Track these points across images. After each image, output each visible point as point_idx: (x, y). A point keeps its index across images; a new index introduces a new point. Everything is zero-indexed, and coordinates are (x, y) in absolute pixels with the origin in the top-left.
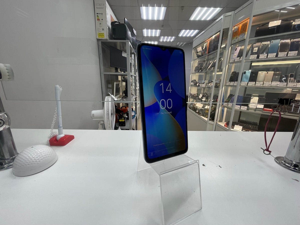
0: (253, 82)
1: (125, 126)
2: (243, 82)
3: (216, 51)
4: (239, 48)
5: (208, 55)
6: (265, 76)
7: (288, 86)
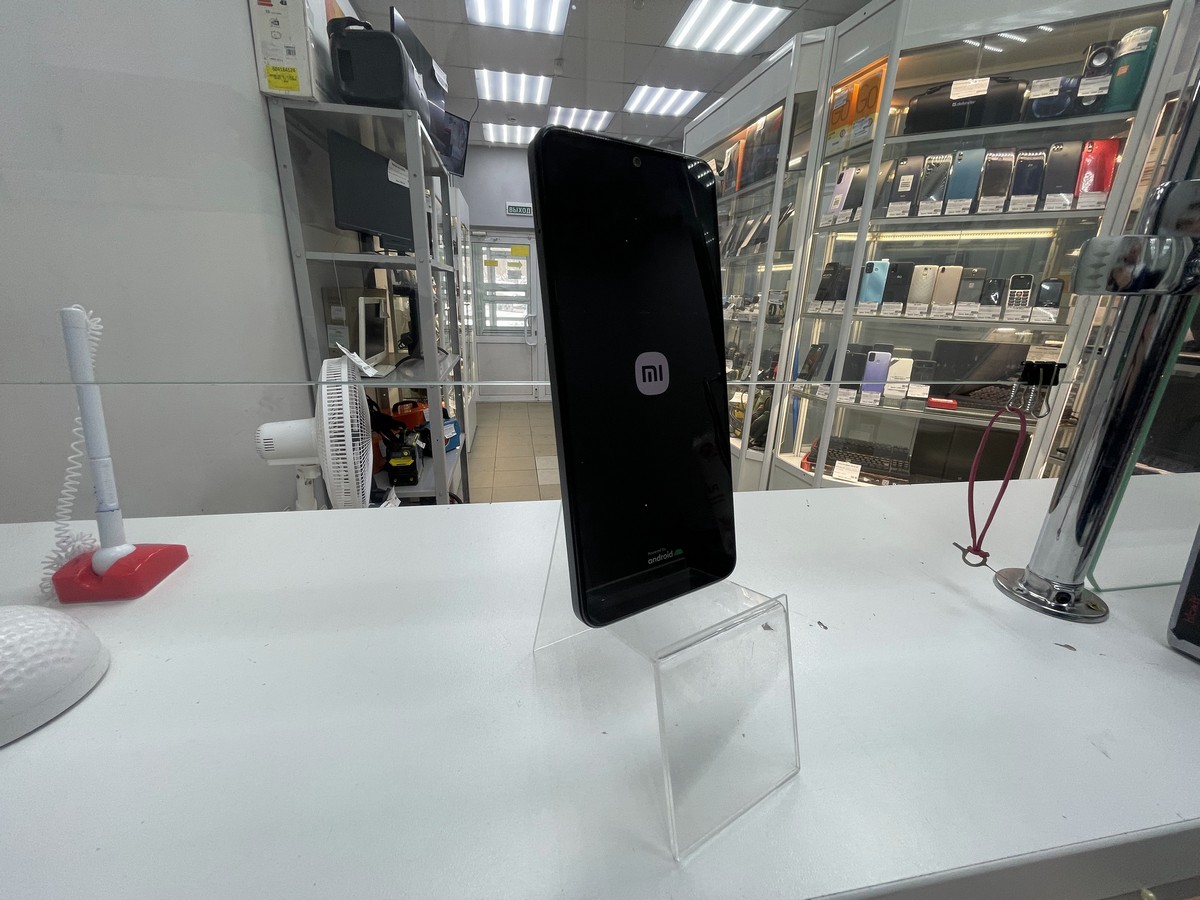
0: (896, 304)
1: (415, 482)
2: (865, 301)
3: (769, 181)
4: (850, 174)
5: (741, 196)
6: (935, 283)
7: (1005, 319)
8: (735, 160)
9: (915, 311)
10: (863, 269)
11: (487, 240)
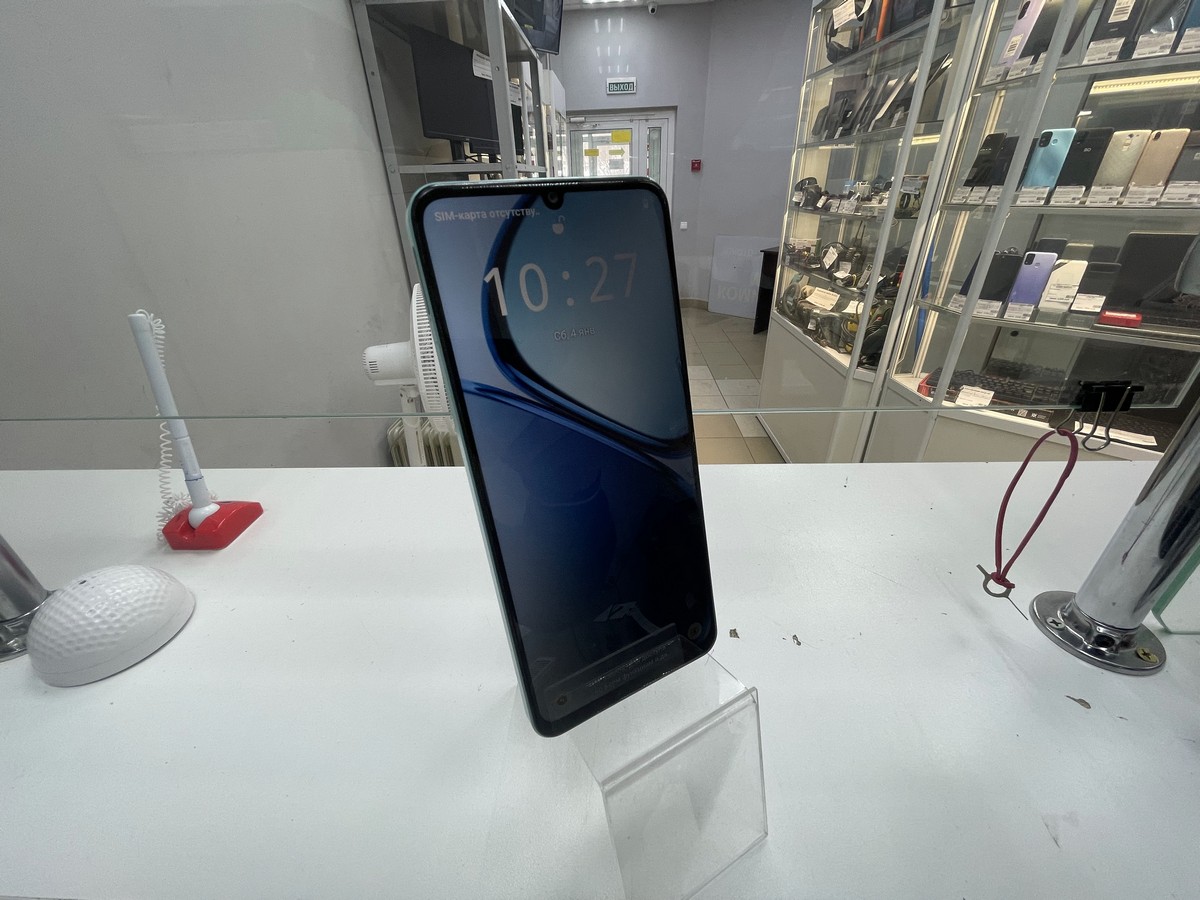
2: (1031, 186)
4: (1039, 2)
5: (884, 48)
6: (1141, 155)
9: (1100, 197)
11: (586, 126)
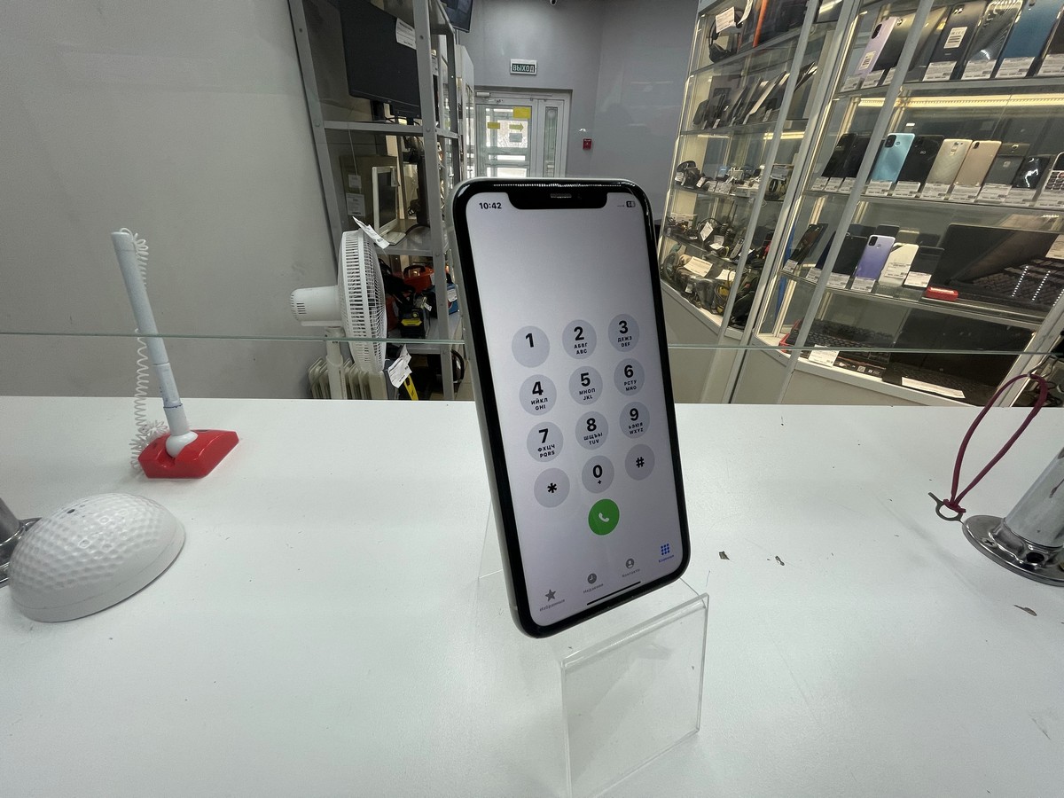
0: (913, 184)
2: (878, 180)
3: (790, 34)
4: (890, 25)
5: (756, 54)
6: (964, 160)
7: (1037, 205)
8: (757, 8)
9: (932, 192)
10: (883, 141)
11: (491, 101)
